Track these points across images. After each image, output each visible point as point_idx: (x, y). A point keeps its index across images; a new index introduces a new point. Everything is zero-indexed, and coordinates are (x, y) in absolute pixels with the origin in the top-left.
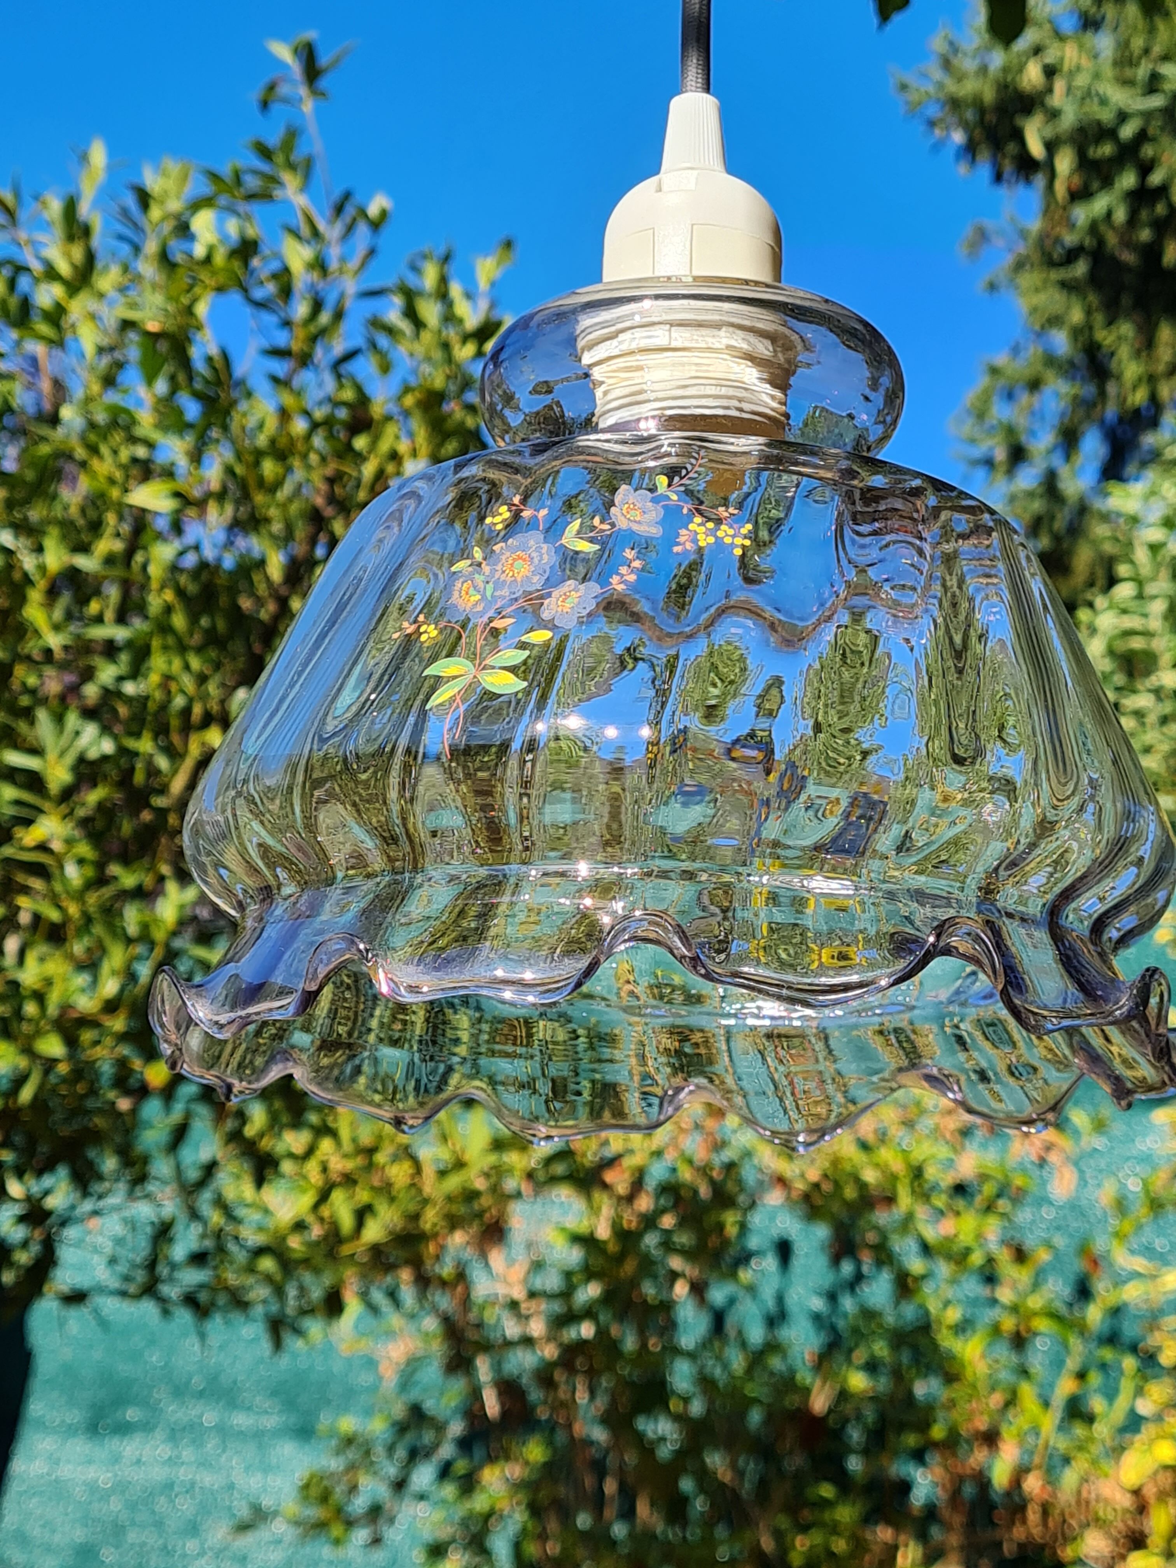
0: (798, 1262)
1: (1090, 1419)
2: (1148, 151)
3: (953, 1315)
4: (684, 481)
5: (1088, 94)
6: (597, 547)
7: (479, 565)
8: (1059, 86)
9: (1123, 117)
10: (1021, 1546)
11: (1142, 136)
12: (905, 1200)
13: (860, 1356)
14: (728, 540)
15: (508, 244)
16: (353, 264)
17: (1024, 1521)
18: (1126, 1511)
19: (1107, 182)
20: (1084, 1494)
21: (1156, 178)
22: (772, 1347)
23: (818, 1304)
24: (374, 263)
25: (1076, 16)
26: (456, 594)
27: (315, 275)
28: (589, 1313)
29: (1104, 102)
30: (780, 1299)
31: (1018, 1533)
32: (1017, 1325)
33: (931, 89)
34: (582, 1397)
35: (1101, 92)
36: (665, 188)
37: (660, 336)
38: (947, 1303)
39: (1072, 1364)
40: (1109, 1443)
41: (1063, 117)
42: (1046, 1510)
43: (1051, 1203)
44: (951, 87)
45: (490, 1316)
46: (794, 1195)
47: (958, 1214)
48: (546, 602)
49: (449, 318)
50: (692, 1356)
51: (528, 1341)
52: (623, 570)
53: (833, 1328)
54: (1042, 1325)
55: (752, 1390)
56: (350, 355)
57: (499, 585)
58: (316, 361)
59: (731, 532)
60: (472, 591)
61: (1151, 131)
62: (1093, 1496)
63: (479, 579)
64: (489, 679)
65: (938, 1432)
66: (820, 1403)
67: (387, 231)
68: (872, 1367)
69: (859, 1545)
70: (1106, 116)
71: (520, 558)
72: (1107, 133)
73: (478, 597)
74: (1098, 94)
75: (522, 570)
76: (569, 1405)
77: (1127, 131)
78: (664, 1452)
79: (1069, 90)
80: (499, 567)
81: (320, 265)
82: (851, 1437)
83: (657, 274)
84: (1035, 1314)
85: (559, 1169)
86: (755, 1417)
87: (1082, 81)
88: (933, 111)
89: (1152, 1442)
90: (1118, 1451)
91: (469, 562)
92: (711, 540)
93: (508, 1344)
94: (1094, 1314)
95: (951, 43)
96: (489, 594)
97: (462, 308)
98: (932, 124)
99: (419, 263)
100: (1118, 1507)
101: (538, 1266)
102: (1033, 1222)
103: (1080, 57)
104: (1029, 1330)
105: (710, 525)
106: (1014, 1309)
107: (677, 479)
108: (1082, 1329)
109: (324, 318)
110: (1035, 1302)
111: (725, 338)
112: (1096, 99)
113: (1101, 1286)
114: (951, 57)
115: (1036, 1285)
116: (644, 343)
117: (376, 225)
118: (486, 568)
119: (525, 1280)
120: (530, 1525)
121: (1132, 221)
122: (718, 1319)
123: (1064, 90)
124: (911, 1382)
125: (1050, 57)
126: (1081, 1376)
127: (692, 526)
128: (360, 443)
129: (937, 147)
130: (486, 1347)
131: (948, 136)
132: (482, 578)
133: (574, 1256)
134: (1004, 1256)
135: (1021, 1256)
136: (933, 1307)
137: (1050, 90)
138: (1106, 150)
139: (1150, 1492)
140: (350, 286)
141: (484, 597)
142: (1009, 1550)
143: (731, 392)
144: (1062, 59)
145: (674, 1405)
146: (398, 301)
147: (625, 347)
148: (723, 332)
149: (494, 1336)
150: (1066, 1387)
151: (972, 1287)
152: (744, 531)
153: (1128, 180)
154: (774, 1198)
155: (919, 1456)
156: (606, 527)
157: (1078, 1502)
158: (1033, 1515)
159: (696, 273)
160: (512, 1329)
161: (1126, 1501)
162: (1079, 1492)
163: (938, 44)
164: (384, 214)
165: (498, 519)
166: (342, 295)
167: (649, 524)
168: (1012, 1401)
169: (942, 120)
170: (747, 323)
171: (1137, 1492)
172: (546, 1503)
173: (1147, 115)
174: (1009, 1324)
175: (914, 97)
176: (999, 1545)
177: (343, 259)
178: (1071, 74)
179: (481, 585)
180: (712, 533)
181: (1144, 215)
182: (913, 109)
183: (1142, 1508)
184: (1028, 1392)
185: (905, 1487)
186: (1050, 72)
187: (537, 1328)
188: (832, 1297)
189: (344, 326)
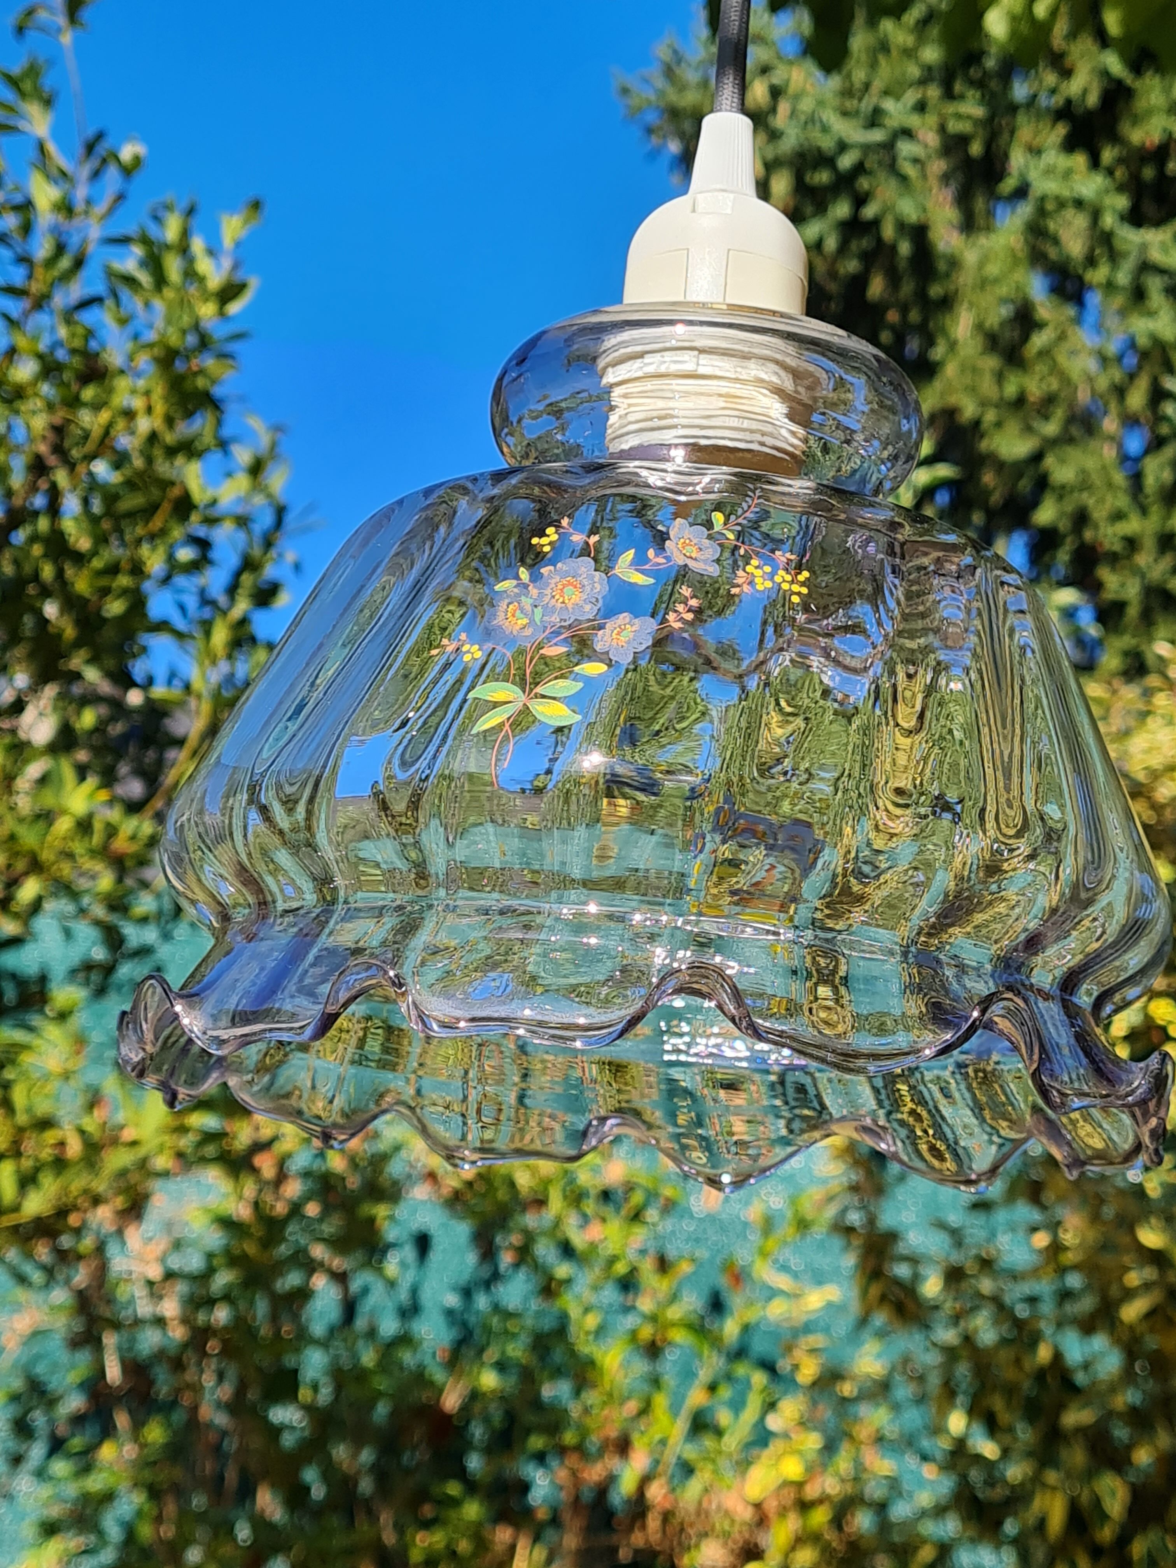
0: (435, 1256)
1: (719, 1433)
2: (864, 183)
3: (592, 1321)
4: (740, 520)
5: (811, 120)
6: (652, 581)
7: (526, 586)
8: (784, 107)
9: (842, 147)
10: (637, 1552)
11: (859, 169)
12: (556, 1203)
13: (492, 1354)
14: (785, 586)
15: (256, 205)
16: (100, 208)
17: (644, 1527)
18: (744, 1523)
19: (821, 209)
20: (705, 1505)
21: (869, 211)
22: (405, 1340)
23: (452, 1300)
24: (121, 211)
25: (797, 40)
26: (501, 615)
27: (61, 218)
28: (227, 1297)
29: (825, 129)
30: (414, 1292)
31: (638, 1539)
32: (654, 1335)
33: (653, 98)
34: (208, 1380)
35: (824, 119)
36: (700, 208)
37: (688, 362)
38: (587, 1310)
39: (704, 1375)
40: (735, 1457)
41: (784, 138)
42: (667, 1516)
43: (692, 1217)
44: (673, 96)
45: (122, 1293)
46: (446, 1191)
47: (604, 1220)
48: (601, 632)
49: (190, 274)
50: (324, 1344)
51: (160, 1322)
52: (680, 608)
53: (464, 1324)
54: (680, 1336)
55: (382, 1383)
56: (85, 304)
57: (548, 610)
58: (52, 305)
59: (788, 578)
60: (518, 613)
61: (867, 165)
62: (714, 1506)
63: (526, 602)
64: (540, 708)
65: (569, 1438)
66: (451, 1401)
67: (139, 179)
68: (501, 1366)
69: (481, 1544)
70: (827, 144)
71: (570, 584)
72: (826, 160)
73: (525, 621)
74: (821, 121)
75: (573, 597)
76: (197, 1388)
77: (846, 162)
78: (288, 1440)
79: (793, 114)
80: (548, 591)
81: (66, 208)
82: (473, 1435)
83: (689, 299)
84: (673, 1325)
85: (210, 1150)
86: (382, 1410)
87: (806, 105)
88: (652, 118)
89: (779, 1458)
90: (744, 1464)
91: (515, 582)
92: (769, 584)
93: (138, 1322)
94: (731, 1328)
95: (675, 52)
96: (537, 619)
97: (204, 265)
98: (650, 131)
99: (160, 214)
100: (737, 1518)
101: (178, 1245)
102: (673, 1232)
103: (805, 82)
104: (664, 1340)
105: (768, 569)
106: (653, 1318)
107: (733, 517)
108: (715, 1341)
109: (65, 263)
110: (674, 1313)
111: (754, 370)
112: (818, 124)
113: (736, 1301)
114: (674, 67)
115: (674, 1298)
116: (674, 368)
117: (128, 171)
118: (533, 591)
119: (163, 1260)
120: (146, 1507)
121: (843, 249)
122: (350, 1308)
123: (788, 112)
124: (541, 1383)
125: (777, 78)
126: (712, 1388)
127: (749, 568)
128: (89, 393)
129: (654, 154)
130: (116, 1325)
131: (665, 145)
132: (530, 601)
133: (215, 1239)
134: (647, 1266)
135: (663, 1265)
136: (574, 1312)
137: (773, 110)
138: (823, 177)
139: (772, 1506)
140: (95, 232)
141: (532, 622)
142: (624, 1555)
143: (754, 426)
144: (788, 81)
145: (305, 1394)
146: (138, 251)
147: (651, 369)
148: (752, 364)
149: (125, 1314)
150: (696, 1397)
151: (610, 1295)
152: (801, 578)
153: (842, 210)
154: (420, 1192)
155: (540, 1458)
156: (661, 560)
157: (698, 1513)
158: (653, 1522)
159: (729, 301)
160: (144, 1308)
161: (746, 1514)
162: (700, 1503)
163: (662, 52)
164: (137, 161)
165: (544, 540)
166: (84, 241)
167: (705, 561)
168: (645, 1410)
169: (660, 128)
170: (779, 357)
171: (758, 1506)
172: (165, 1487)
173: (867, 148)
174: (646, 1332)
175: (634, 101)
176: (614, 1550)
177: (89, 202)
178: (797, 97)
179: (528, 608)
180: (771, 576)
181: (854, 246)
182: (633, 114)
183: (762, 1520)
184: (661, 1401)
185: (525, 1487)
186: (776, 93)
187: (170, 1308)
188: (467, 1293)
189: (85, 273)
